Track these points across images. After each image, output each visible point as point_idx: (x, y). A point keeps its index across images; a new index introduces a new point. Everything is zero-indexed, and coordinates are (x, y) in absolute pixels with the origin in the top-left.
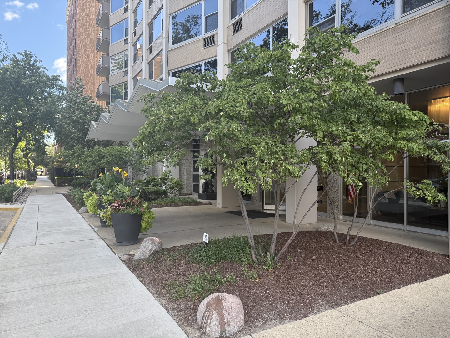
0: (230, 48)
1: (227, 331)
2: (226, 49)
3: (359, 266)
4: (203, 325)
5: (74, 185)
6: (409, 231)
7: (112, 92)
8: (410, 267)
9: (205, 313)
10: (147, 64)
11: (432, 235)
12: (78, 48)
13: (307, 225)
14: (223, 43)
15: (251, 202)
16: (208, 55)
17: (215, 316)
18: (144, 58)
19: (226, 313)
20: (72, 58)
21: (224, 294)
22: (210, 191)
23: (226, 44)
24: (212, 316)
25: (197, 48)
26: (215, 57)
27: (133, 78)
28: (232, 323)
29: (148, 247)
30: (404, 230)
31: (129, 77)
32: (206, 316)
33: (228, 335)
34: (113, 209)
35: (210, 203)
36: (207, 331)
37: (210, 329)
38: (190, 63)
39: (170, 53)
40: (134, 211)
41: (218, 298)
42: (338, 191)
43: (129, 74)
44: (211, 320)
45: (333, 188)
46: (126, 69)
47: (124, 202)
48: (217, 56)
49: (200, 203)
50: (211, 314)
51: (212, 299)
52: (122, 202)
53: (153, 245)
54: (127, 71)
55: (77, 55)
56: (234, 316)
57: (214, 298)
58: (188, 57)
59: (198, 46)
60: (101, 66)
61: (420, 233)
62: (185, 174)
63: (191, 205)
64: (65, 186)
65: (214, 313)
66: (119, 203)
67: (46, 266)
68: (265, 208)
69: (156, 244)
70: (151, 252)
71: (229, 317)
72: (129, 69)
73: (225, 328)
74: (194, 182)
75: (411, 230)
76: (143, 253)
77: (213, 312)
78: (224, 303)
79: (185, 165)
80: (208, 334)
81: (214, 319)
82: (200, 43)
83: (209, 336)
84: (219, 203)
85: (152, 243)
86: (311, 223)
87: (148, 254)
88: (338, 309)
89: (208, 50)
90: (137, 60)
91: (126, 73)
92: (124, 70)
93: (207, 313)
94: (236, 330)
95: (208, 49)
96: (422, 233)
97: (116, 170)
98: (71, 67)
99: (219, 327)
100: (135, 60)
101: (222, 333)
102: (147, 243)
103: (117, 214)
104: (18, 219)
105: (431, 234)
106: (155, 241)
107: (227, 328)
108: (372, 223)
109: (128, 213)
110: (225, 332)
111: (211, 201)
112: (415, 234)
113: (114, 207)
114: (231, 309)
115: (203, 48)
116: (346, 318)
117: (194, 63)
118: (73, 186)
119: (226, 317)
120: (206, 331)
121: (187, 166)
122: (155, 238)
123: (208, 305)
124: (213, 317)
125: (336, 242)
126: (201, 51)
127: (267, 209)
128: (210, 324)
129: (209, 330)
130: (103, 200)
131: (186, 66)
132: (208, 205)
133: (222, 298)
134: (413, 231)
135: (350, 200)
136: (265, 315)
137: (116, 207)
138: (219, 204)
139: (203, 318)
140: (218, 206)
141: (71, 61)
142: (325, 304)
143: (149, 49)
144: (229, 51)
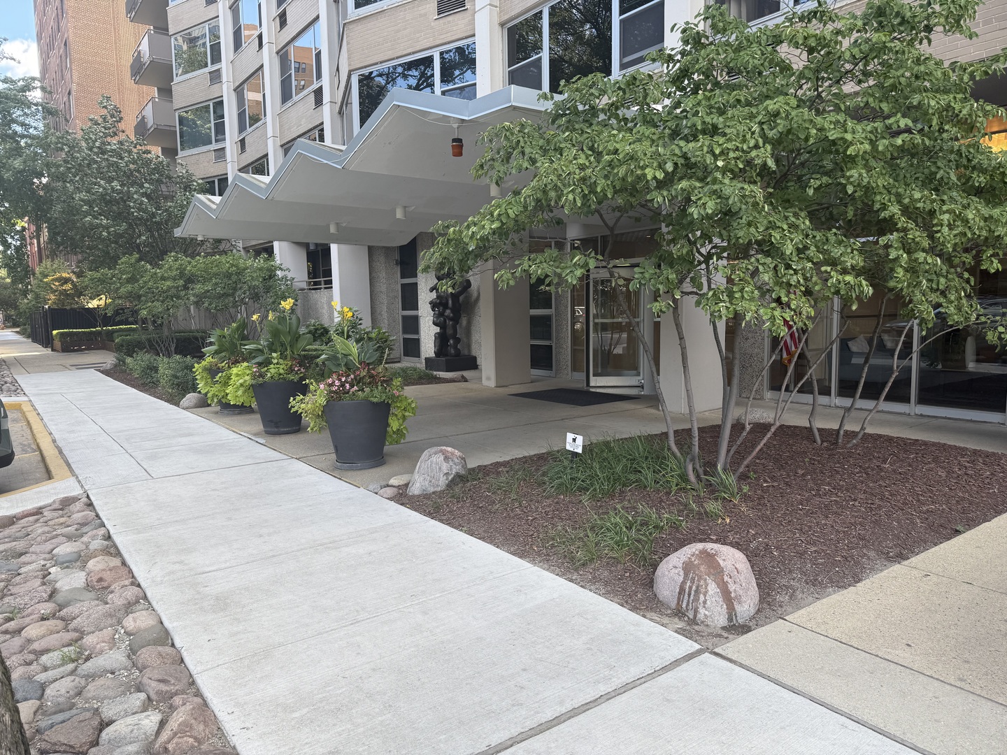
0: (506, 17)
1: (738, 615)
2: (496, 21)
3: (894, 484)
4: (684, 606)
5: (122, 346)
6: (921, 415)
7: (181, 123)
8: (987, 481)
9: (684, 583)
10: (275, 55)
11: (971, 421)
12: (70, 12)
13: (707, 413)
14: (490, 5)
15: (552, 373)
16: (449, 34)
17: (713, 588)
18: (265, 40)
19: (729, 580)
20: (53, 38)
21: (716, 546)
22: (452, 351)
23: (496, 7)
24: (706, 588)
25: (421, 16)
26: (467, 37)
27: (235, 90)
28: (744, 599)
29: (440, 468)
30: (909, 414)
31: (225, 87)
32: (690, 588)
33: (740, 621)
34: (331, 392)
35: (463, 377)
36: (701, 616)
37: (707, 613)
38: (405, 53)
39: (351, 27)
40: (377, 396)
41: (704, 552)
42: (763, 339)
43: (224, 78)
44: (705, 596)
45: (750, 335)
46: (216, 67)
47: (352, 376)
48: (474, 35)
49: (440, 378)
50: (702, 583)
51: (693, 555)
52: (349, 375)
53: (451, 463)
54: (218, 71)
55: (71, 31)
56: (744, 585)
57: (697, 552)
58: (398, 39)
59: (423, 12)
60: (146, 57)
61: (946, 418)
62: (385, 315)
63: (422, 384)
64: (80, 350)
65: (709, 581)
66: (343, 379)
67: (230, 519)
68: (592, 384)
69: (456, 461)
70: (450, 478)
71: (737, 587)
72: (224, 65)
73: (734, 609)
74: (405, 332)
75: (924, 414)
76: (430, 481)
77: (706, 579)
78: (721, 562)
79: (384, 296)
80: (702, 622)
81: (710, 592)
82: (428, 6)
83: (707, 625)
84: (487, 375)
85: (446, 459)
86: (711, 408)
87: (442, 482)
88: (906, 563)
89: (449, 22)
90: (244, 45)
91: (216, 77)
92: (211, 68)
93: (693, 582)
94: (753, 611)
95: (450, 18)
96: (949, 418)
97: (288, 307)
98: (54, 62)
99: (725, 606)
100: (238, 44)
101: (730, 619)
102: (434, 459)
103: (341, 402)
104: (45, 426)
105: (968, 421)
106: (452, 454)
107: (737, 607)
108: (838, 404)
109: (366, 400)
110: (736, 617)
111: (466, 374)
112: (934, 421)
113: (334, 389)
114: (736, 573)
115: (437, 17)
116: (934, 578)
117: (414, 53)
118: (118, 349)
119: (732, 587)
120: (699, 616)
121: (387, 296)
122: (449, 449)
123: (688, 567)
124: (709, 588)
125: (815, 442)
126: (432, 24)
127: (598, 385)
128: (705, 602)
129: (705, 615)
130: (269, 375)
131: (394, 59)
132: (459, 381)
133: (713, 551)
134: (929, 416)
135: (785, 359)
136: (784, 582)
137: (339, 389)
138: (488, 379)
139: (680, 593)
140: (485, 382)
141: (51, 46)
142: (877, 557)
143: (278, 19)
144: (502, 25)
